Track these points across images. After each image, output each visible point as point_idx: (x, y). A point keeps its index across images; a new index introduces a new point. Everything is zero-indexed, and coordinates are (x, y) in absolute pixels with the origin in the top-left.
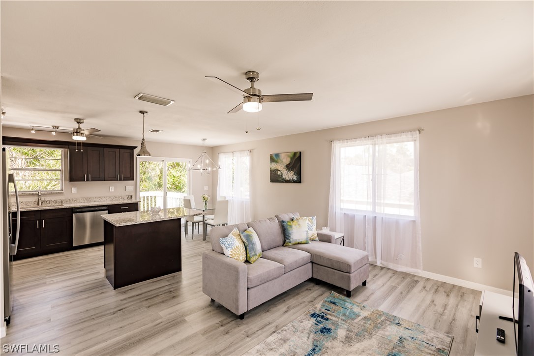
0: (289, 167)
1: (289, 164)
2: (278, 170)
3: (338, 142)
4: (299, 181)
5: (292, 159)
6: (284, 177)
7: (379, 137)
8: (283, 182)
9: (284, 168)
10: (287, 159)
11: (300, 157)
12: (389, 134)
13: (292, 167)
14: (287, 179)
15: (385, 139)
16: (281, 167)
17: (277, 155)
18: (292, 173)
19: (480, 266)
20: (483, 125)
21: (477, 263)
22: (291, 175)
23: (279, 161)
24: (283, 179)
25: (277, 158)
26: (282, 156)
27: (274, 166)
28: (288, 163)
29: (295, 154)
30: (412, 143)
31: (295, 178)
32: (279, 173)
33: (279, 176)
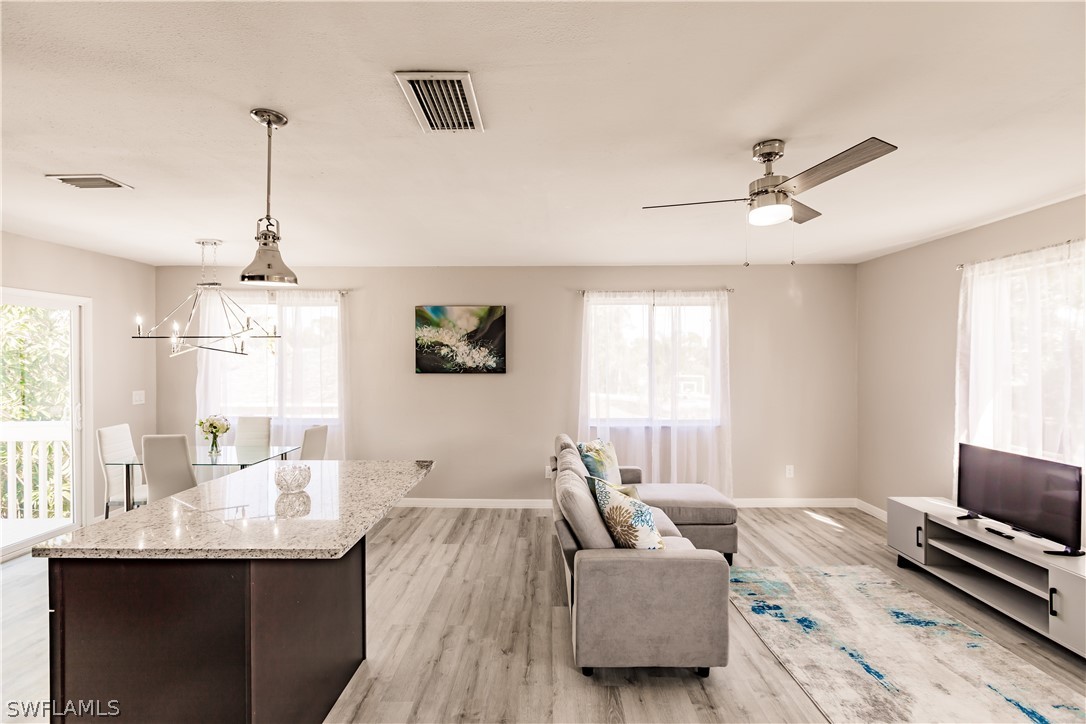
0: (473, 338)
1: (475, 332)
2: (442, 345)
3: (596, 294)
4: (501, 369)
5: (482, 320)
6: (459, 360)
7: (671, 294)
8: (455, 372)
9: (459, 341)
10: (468, 321)
11: (503, 318)
12: (687, 290)
13: (484, 337)
14: (470, 364)
15: (680, 297)
16: (452, 339)
17: (438, 310)
18: (485, 351)
19: (792, 476)
20: (794, 293)
21: (790, 471)
22: (481, 356)
23: (446, 322)
24: (458, 365)
25: (437, 316)
26: (454, 313)
27: (428, 335)
28: (472, 328)
29: (492, 310)
30: (708, 309)
31: (492, 362)
32: (444, 351)
33: (443, 357)
